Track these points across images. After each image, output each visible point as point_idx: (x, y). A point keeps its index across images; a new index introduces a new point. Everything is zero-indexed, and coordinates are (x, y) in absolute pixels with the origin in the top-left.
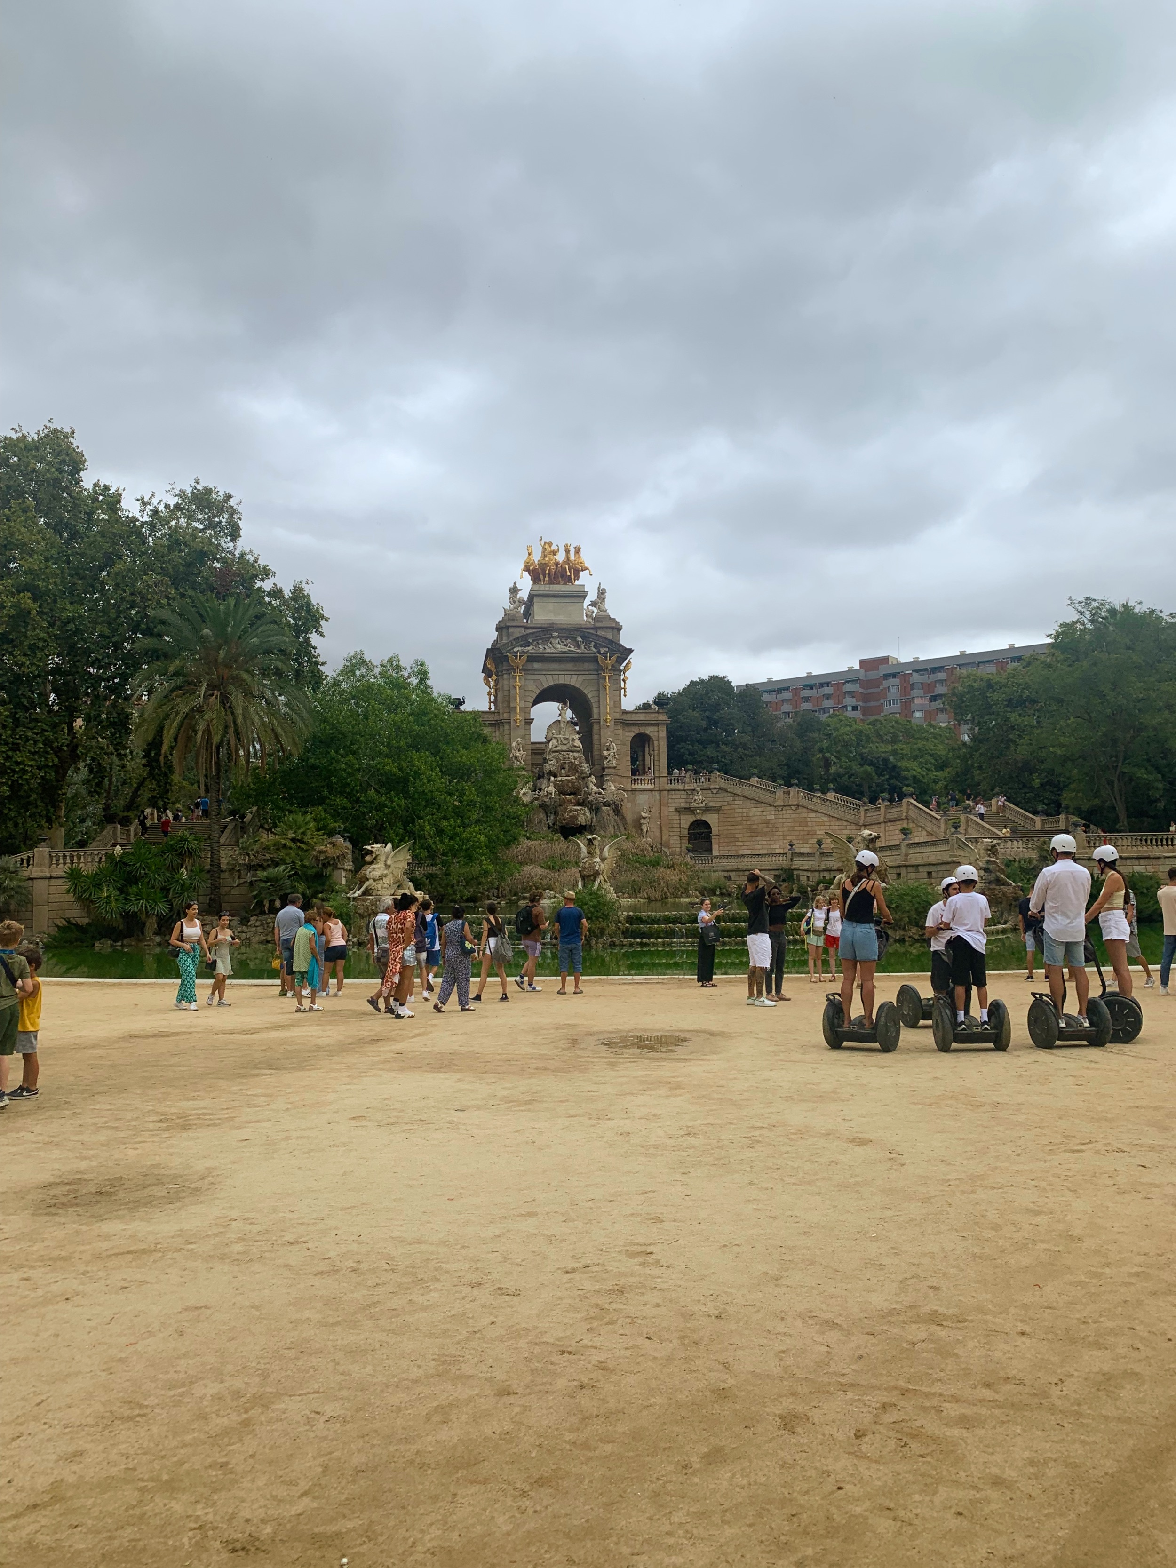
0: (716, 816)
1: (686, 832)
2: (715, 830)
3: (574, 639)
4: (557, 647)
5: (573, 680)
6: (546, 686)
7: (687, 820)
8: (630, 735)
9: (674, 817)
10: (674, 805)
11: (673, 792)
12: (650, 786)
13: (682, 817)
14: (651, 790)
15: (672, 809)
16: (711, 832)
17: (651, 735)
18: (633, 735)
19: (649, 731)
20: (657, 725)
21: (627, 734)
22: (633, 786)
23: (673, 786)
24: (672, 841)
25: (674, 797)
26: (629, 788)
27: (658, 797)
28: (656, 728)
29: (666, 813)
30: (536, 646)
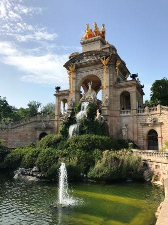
0: (159, 127)
1: (145, 136)
2: (159, 135)
3: (92, 55)
4: (86, 60)
5: (94, 73)
6: (84, 76)
7: (146, 130)
8: (119, 92)
9: (140, 128)
10: (140, 123)
11: (139, 117)
12: (129, 114)
13: (144, 128)
14: (129, 116)
15: (139, 125)
16: (157, 136)
17: (129, 91)
19: (128, 89)
20: (131, 86)
21: (118, 92)
22: (121, 115)
23: (139, 114)
24: (139, 140)
25: (140, 119)
26: (118, 115)
27: (132, 119)
28: (131, 88)
29: (136, 127)
30: (79, 62)
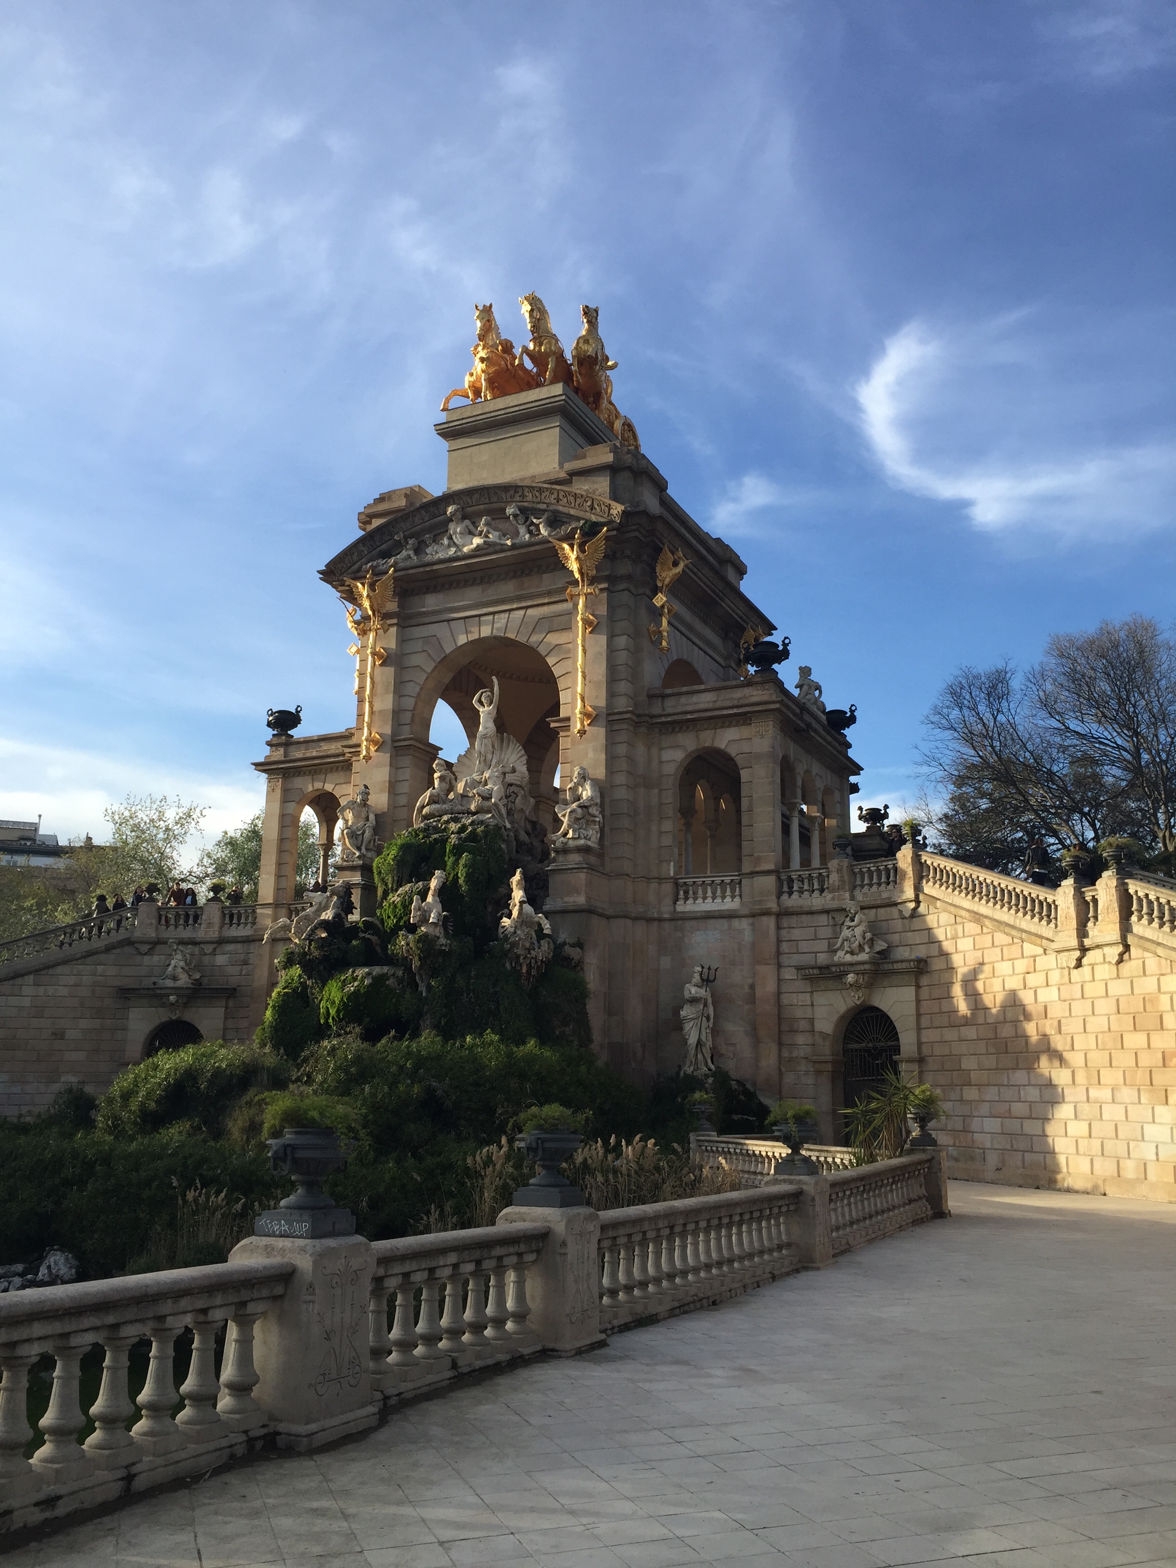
0: (909, 993)
1: (826, 1050)
2: (907, 1040)
5: (513, 625)
6: (449, 648)
8: (674, 755)
9: (794, 999)
10: (796, 960)
11: (793, 920)
12: (730, 904)
13: (821, 999)
14: (730, 916)
15: (789, 974)
16: (897, 1050)
17: (732, 751)
18: (678, 755)
19: (726, 740)
20: (743, 718)
21: (667, 755)
22: (681, 907)
23: (793, 901)
24: (789, 1079)
25: (796, 934)
26: (666, 911)
27: (748, 936)
28: (744, 732)
29: (771, 987)
30: (418, 551)
